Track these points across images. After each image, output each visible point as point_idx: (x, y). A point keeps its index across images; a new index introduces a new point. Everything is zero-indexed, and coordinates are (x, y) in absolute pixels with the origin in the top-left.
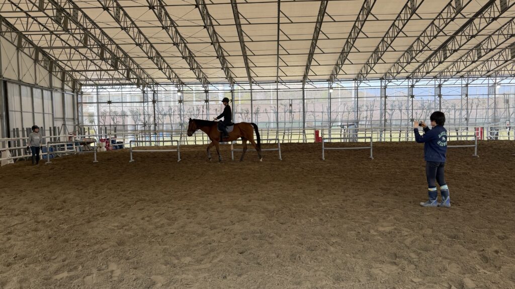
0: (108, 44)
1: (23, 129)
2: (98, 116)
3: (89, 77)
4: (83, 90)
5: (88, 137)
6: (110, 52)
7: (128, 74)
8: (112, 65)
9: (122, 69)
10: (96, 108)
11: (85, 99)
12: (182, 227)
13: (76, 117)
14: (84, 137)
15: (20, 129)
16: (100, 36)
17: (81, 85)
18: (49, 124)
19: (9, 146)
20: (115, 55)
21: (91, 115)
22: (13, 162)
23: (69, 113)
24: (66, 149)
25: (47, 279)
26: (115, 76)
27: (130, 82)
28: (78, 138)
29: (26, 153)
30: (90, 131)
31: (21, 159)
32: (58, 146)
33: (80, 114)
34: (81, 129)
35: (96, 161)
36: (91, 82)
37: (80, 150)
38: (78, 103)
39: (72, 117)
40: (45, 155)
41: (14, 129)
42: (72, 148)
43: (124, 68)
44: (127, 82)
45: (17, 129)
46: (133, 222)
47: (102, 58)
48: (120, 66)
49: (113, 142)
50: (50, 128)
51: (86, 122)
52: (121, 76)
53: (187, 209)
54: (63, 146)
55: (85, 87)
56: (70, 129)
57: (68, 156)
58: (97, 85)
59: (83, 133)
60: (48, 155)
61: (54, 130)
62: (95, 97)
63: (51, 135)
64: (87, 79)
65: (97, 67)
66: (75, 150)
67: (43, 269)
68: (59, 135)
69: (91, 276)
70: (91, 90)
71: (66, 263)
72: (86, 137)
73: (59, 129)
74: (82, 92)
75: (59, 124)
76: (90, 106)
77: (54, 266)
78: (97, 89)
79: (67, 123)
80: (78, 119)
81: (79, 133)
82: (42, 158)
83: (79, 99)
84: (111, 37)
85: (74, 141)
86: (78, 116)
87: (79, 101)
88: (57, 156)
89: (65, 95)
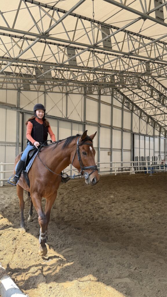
1: (140, 157)
13: (166, 151)
15: (139, 157)
18: (152, 155)
19: (134, 166)
22: (135, 173)
23: (162, 149)
24: (160, 169)
29: (140, 169)
31: (138, 172)
32: (156, 167)
39: (164, 151)
40: (149, 171)
41: (136, 157)
42: (163, 169)
45: (137, 157)
50: (153, 157)
54: (159, 167)
56: (163, 157)
57: (161, 172)
60: (151, 171)
63: (153, 161)
66: (165, 170)
68: (157, 161)
73: (157, 158)
75: (157, 155)
79: (161, 154)
82: (148, 173)
85: (164, 164)
88: (155, 172)
89: (161, 139)
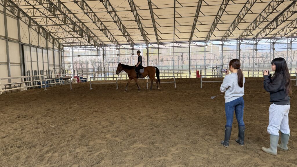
0: (77, 23)
1: (32, 71)
2: (73, 63)
3: (68, 42)
4: (64, 49)
5: (67, 75)
6: (79, 27)
7: (89, 40)
8: (80, 35)
9: (86, 37)
10: (72, 59)
11: (66, 54)
12: (118, 127)
13: (61, 64)
14: (65, 75)
15: (31, 71)
16: (73, 18)
17: (63, 46)
18: (46, 69)
19: (25, 80)
20: (81, 29)
21: (69, 63)
22: (27, 89)
23: (57, 63)
24: (55, 82)
25: (41, 157)
26: (82, 41)
27: (90, 44)
28: (62, 76)
29: (34, 84)
30: (68, 72)
31: (31, 88)
32: (51, 80)
33: (63, 63)
34: (63, 70)
35: (71, 89)
36: (68, 45)
37: (63, 83)
38: (61, 56)
39: (59, 64)
40: (44, 85)
41: (27, 71)
42: (58, 82)
43: (86, 36)
44: (89, 44)
45: (29, 71)
46: (91, 124)
47: (74, 31)
48: (85, 35)
49: (81, 78)
50: (47, 70)
51: (66, 67)
52: (85, 41)
53: (121, 117)
54: (54, 80)
55: (65, 47)
56: (58, 71)
57: (56, 86)
58: (72, 46)
59: (65, 73)
60: (46, 86)
61: (49, 71)
62: (71, 52)
63: (47, 74)
64: (66, 43)
65: (72, 36)
66: (60, 83)
67: (40, 151)
68: (51, 74)
69: (65, 156)
70: (68, 49)
71: (52, 147)
72: (66, 76)
73: (51, 71)
74: (64, 51)
75: (51, 68)
76: (69, 58)
77: (46, 149)
78: (72, 48)
79: (56, 67)
80: (62, 65)
81: (62, 73)
82: (42, 87)
83: (62, 54)
84: (79, 18)
85: (59, 77)
86: (62, 63)
87: (62, 55)
88: (51, 86)
89: (55, 52)
